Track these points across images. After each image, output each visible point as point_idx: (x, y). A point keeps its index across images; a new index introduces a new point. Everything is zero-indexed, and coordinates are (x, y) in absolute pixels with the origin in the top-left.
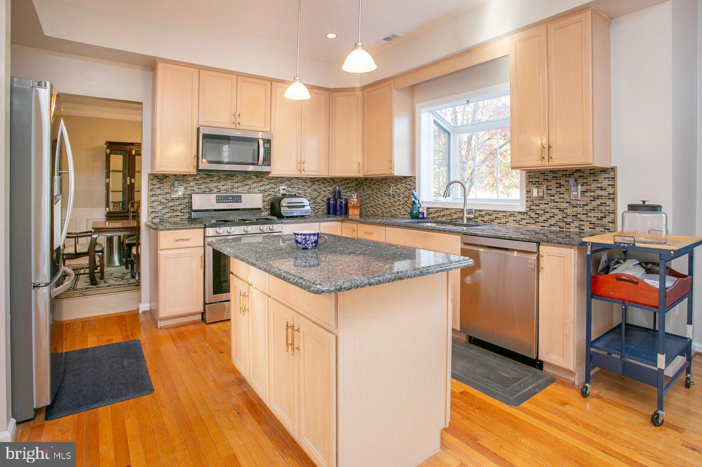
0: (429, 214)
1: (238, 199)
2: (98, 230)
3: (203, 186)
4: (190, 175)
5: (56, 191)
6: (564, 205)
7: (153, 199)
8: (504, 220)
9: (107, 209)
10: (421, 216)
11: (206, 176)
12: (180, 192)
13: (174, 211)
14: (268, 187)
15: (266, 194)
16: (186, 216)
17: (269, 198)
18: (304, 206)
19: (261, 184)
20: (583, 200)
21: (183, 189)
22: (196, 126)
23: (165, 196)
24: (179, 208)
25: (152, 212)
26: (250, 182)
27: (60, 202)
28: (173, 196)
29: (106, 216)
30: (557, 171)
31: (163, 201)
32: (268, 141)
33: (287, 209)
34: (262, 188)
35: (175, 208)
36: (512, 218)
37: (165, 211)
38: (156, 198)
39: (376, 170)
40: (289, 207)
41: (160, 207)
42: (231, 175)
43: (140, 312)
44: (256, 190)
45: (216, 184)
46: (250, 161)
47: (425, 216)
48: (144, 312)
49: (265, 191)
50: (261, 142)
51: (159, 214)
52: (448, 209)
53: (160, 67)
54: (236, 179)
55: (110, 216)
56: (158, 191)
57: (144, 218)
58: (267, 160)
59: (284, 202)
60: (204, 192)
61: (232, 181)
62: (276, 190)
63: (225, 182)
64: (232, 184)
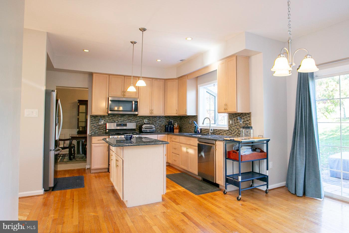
0: (201, 131)
1: (125, 125)
2: (73, 138)
3: (111, 120)
4: (106, 116)
5: (57, 122)
6: (238, 127)
7: (92, 125)
8: (223, 133)
9: (78, 130)
10: (197, 132)
11: (113, 116)
12: (102, 122)
13: (100, 130)
14: (139, 120)
15: (138, 123)
16: (105, 132)
17: (139, 125)
18: (152, 128)
19: (136, 119)
20: (243, 125)
21: (103, 120)
22: (107, 97)
23: (96, 124)
24: (102, 128)
25: (91, 130)
26: (131, 118)
27: (58, 126)
28: (99, 124)
29: (77, 133)
30: (237, 114)
31: (96, 126)
32: (136, 102)
33: (145, 129)
34: (136, 121)
35: (100, 128)
36: (225, 133)
37: (97, 129)
38: (93, 125)
39: (181, 113)
40: (145, 128)
41: (95, 128)
42: (123, 115)
43: (86, 169)
44: (134, 121)
45: (117, 119)
46: (130, 110)
47: (199, 132)
48: (87, 169)
49: (138, 122)
50: (134, 102)
51: (94, 131)
52: (207, 129)
53: (94, 75)
54: (125, 117)
55: (79, 133)
56: (94, 122)
57: (88, 132)
58: (136, 109)
59: (144, 126)
60: (112, 122)
61: (124, 118)
62: (143, 121)
63: (121, 118)
64: (124, 119)
